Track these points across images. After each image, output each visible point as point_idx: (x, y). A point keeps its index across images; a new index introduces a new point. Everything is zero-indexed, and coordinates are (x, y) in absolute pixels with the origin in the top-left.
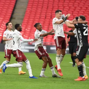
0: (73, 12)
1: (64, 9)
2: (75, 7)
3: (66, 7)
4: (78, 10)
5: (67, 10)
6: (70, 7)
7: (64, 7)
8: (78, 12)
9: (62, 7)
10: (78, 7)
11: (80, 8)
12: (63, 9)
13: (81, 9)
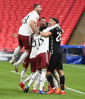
0: (15, 11)
1: (6, 8)
2: (18, 6)
3: (8, 5)
4: (22, 10)
5: (9, 9)
6: (12, 6)
7: (5, 5)
8: (22, 11)
9: (3, 6)
10: (22, 5)
11: (23, 7)
12: (4, 8)
13: (25, 8)
